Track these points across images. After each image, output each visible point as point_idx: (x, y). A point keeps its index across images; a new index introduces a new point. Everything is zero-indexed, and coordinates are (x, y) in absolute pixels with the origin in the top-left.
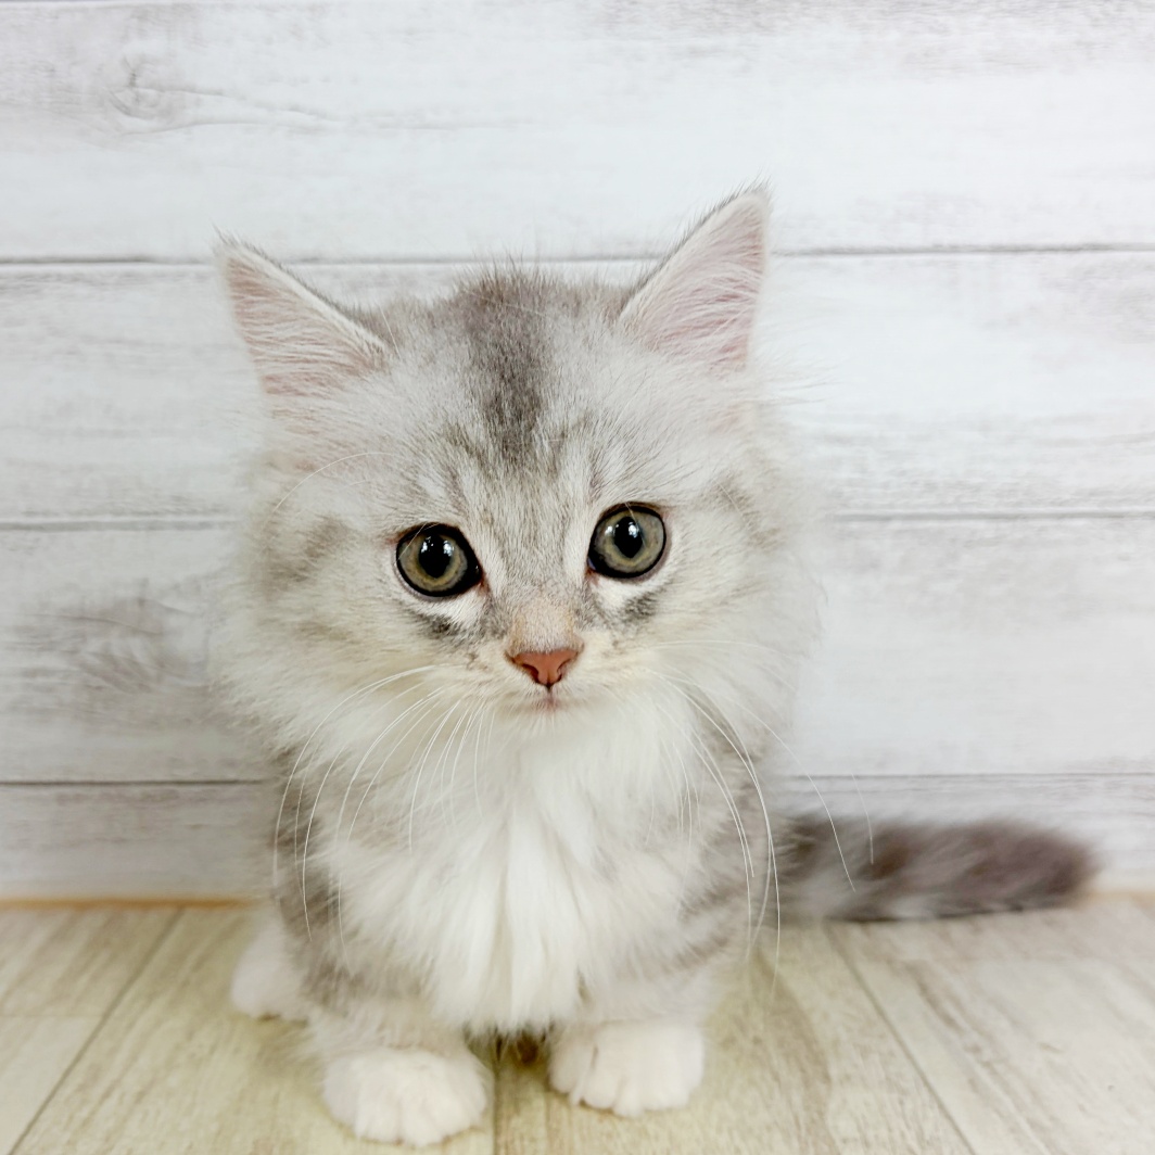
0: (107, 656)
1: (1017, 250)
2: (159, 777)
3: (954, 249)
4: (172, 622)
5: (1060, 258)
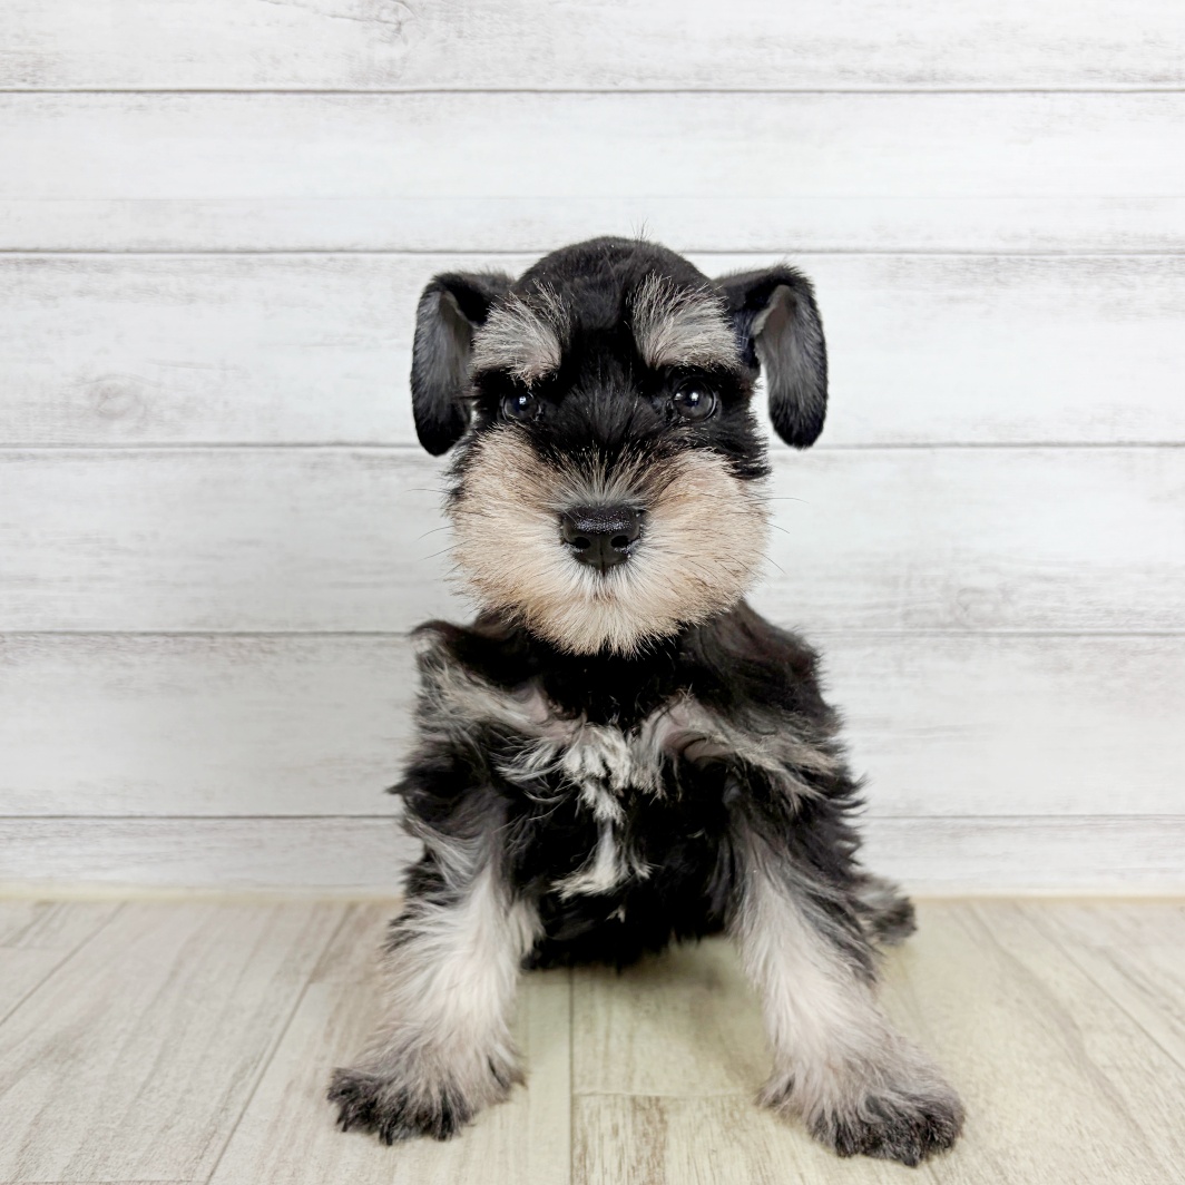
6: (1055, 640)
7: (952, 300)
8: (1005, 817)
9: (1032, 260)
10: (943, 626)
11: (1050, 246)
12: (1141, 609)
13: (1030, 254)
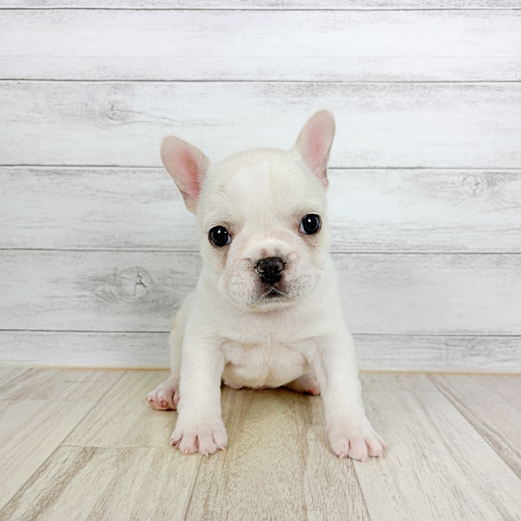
0: (104, 292)
1: (395, 168)
2: (120, 330)
3: (374, 168)
4: (124, 281)
5: (408, 171)
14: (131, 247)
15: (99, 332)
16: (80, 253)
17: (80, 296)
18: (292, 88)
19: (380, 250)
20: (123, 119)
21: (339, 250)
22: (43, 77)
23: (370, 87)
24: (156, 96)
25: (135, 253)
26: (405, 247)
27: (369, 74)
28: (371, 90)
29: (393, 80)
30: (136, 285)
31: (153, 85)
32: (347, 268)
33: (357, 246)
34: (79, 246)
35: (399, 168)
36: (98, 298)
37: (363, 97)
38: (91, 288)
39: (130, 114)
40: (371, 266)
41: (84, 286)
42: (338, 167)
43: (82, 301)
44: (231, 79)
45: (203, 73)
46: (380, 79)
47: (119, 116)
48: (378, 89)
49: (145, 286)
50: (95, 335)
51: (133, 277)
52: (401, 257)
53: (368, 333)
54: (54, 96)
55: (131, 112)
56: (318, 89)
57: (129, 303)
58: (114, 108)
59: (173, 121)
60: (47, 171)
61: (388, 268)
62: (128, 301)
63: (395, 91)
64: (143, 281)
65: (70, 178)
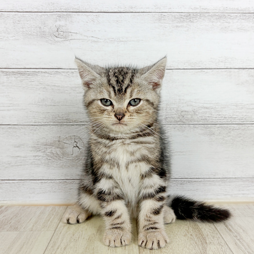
0: (51, 153)
1: (244, 69)
2: (63, 178)
3: (231, 68)
4: (66, 145)
6: (209, 125)
7: (177, 26)
8: (196, 178)
9: (200, 15)
10: (177, 122)
11: (205, 11)
12: (234, 117)
13: (199, 13)
14: (70, 122)
15: (48, 180)
16: (36, 126)
17: (36, 156)
18: (177, 17)
19: (235, 122)
20: (65, 37)
21: (209, 122)
22: (11, 10)
23: (227, 16)
24: (87, 23)
25: (73, 126)
26: (251, 120)
27: (226, 8)
28: (228, 18)
29: (242, 12)
30: (73, 148)
31: (85, 15)
32: (214, 134)
33: (220, 119)
34: (34, 123)
35: (246, 68)
36: (48, 157)
37: (223, 23)
38: (43, 151)
39: (70, 34)
40: (230, 132)
41: (38, 150)
42: (207, 68)
43: (36, 159)
44: (137, 11)
45: (119, 7)
46: (234, 12)
47: (62, 35)
48: (232, 18)
49: (79, 149)
50: (45, 182)
51: (72, 143)
52: (249, 126)
53: (228, 177)
54: (19, 22)
55: (71, 32)
56: (193, 17)
57: (69, 160)
58: (59, 30)
59: (99, 38)
60: (13, 72)
61: (240, 134)
62: (68, 158)
63: (243, 19)
64: (78, 145)
65: (29, 77)
